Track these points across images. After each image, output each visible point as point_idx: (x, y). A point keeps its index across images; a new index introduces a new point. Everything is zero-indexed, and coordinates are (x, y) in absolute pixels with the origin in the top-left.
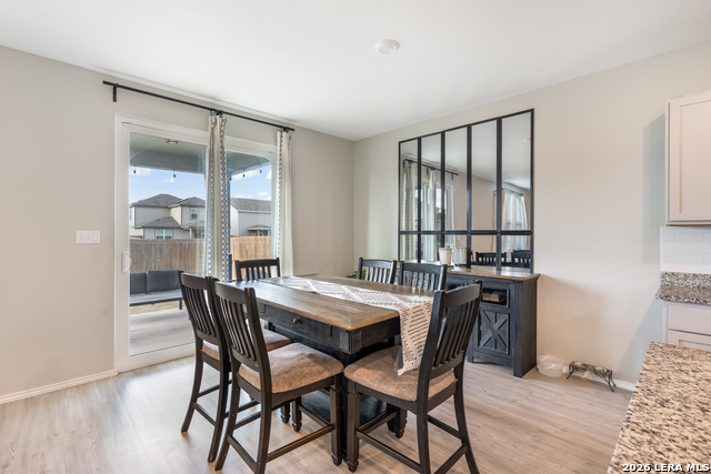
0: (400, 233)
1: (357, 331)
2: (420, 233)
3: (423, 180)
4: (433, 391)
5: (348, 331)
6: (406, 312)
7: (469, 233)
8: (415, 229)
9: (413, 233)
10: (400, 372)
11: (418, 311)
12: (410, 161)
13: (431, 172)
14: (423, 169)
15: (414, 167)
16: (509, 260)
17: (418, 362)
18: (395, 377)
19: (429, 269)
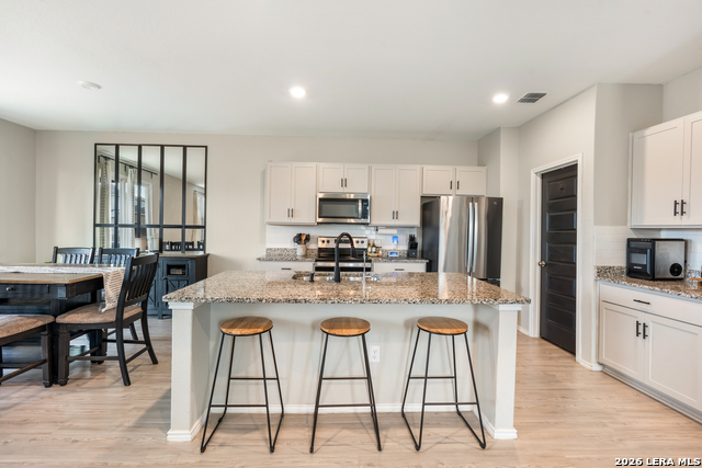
0: (95, 225)
1: (73, 284)
2: (116, 226)
3: (121, 176)
4: (126, 316)
5: (66, 285)
6: (107, 274)
7: (161, 226)
8: (111, 222)
9: (109, 226)
10: (103, 310)
11: (116, 274)
12: (106, 158)
13: (130, 170)
14: (121, 167)
15: (111, 164)
16: (196, 247)
17: (116, 304)
18: (101, 313)
19: (125, 251)
